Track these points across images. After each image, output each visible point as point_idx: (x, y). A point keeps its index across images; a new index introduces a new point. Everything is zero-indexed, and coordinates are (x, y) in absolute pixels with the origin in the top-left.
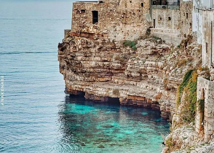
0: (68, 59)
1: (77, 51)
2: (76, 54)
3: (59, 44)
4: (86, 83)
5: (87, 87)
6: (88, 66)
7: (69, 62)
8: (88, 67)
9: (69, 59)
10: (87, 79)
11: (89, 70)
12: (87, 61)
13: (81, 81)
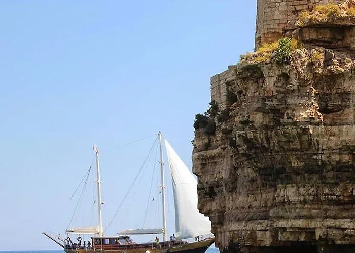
0: (253, 127)
1: (293, 91)
2: (289, 101)
3: (199, 117)
4: (325, 207)
5: (330, 222)
6: (333, 142)
7: (255, 138)
8: (332, 145)
9: (256, 125)
10: (327, 191)
11: (336, 158)
12: (331, 125)
13: (305, 202)
